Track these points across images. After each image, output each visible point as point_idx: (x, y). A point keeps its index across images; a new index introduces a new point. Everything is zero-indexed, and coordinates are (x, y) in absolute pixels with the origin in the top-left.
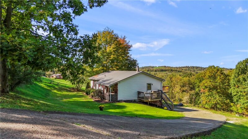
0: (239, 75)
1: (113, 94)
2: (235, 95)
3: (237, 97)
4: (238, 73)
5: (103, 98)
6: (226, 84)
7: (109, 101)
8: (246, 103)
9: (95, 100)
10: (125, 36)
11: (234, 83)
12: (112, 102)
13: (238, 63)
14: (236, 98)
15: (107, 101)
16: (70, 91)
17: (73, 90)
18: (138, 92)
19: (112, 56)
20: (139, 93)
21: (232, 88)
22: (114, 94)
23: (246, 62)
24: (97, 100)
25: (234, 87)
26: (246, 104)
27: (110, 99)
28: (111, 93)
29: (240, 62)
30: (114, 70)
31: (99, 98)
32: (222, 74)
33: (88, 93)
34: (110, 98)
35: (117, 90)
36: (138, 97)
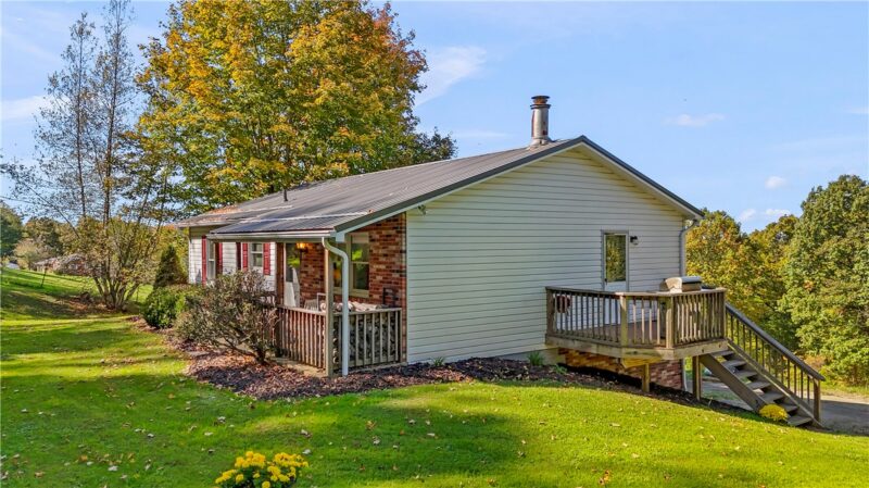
0: (819, 240)
1: (362, 308)
2: (805, 321)
3: (817, 328)
4: (817, 232)
5: (274, 346)
6: (755, 281)
7: (337, 370)
8: (854, 351)
9: (204, 364)
10: (388, 6)
11: (798, 271)
12: (367, 386)
13: (812, 196)
14: (811, 331)
15: (311, 371)
16: (58, 312)
17: (80, 307)
18: (550, 291)
19: (326, 87)
20: (558, 300)
21: (793, 291)
22: (373, 308)
23: (844, 190)
24: (220, 362)
25: (800, 289)
26: (854, 355)
27: (339, 358)
28: (350, 305)
29: (816, 189)
30: (337, 175)
31: (243, 347)
32: (739, 240)
33: (165, 319)
34: (337, 345)
35: (402, 272)
36: (551, 333)
